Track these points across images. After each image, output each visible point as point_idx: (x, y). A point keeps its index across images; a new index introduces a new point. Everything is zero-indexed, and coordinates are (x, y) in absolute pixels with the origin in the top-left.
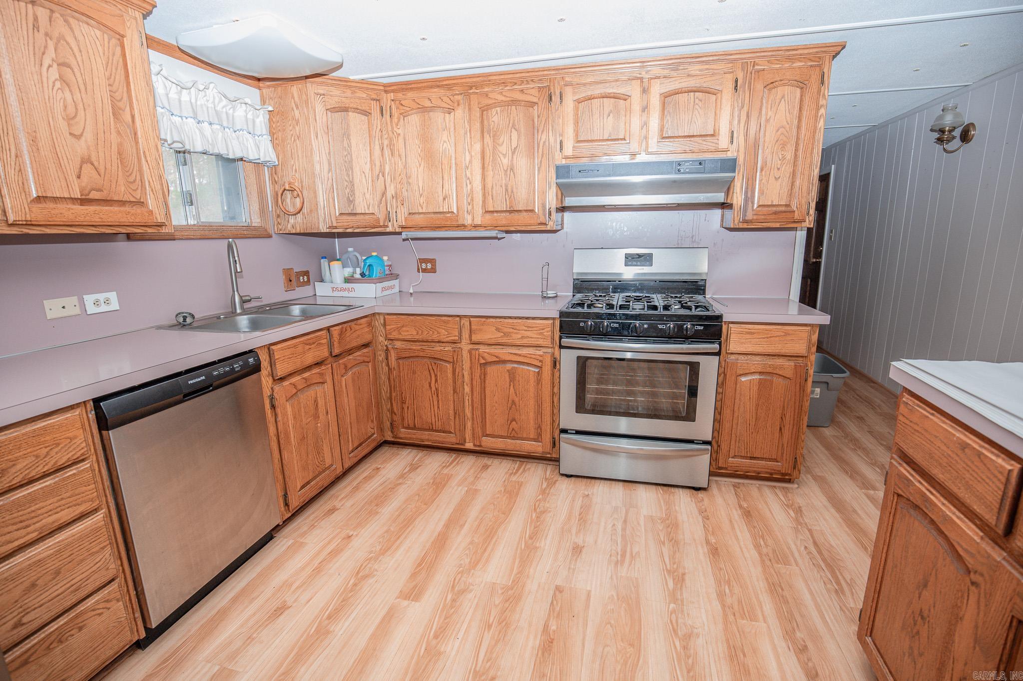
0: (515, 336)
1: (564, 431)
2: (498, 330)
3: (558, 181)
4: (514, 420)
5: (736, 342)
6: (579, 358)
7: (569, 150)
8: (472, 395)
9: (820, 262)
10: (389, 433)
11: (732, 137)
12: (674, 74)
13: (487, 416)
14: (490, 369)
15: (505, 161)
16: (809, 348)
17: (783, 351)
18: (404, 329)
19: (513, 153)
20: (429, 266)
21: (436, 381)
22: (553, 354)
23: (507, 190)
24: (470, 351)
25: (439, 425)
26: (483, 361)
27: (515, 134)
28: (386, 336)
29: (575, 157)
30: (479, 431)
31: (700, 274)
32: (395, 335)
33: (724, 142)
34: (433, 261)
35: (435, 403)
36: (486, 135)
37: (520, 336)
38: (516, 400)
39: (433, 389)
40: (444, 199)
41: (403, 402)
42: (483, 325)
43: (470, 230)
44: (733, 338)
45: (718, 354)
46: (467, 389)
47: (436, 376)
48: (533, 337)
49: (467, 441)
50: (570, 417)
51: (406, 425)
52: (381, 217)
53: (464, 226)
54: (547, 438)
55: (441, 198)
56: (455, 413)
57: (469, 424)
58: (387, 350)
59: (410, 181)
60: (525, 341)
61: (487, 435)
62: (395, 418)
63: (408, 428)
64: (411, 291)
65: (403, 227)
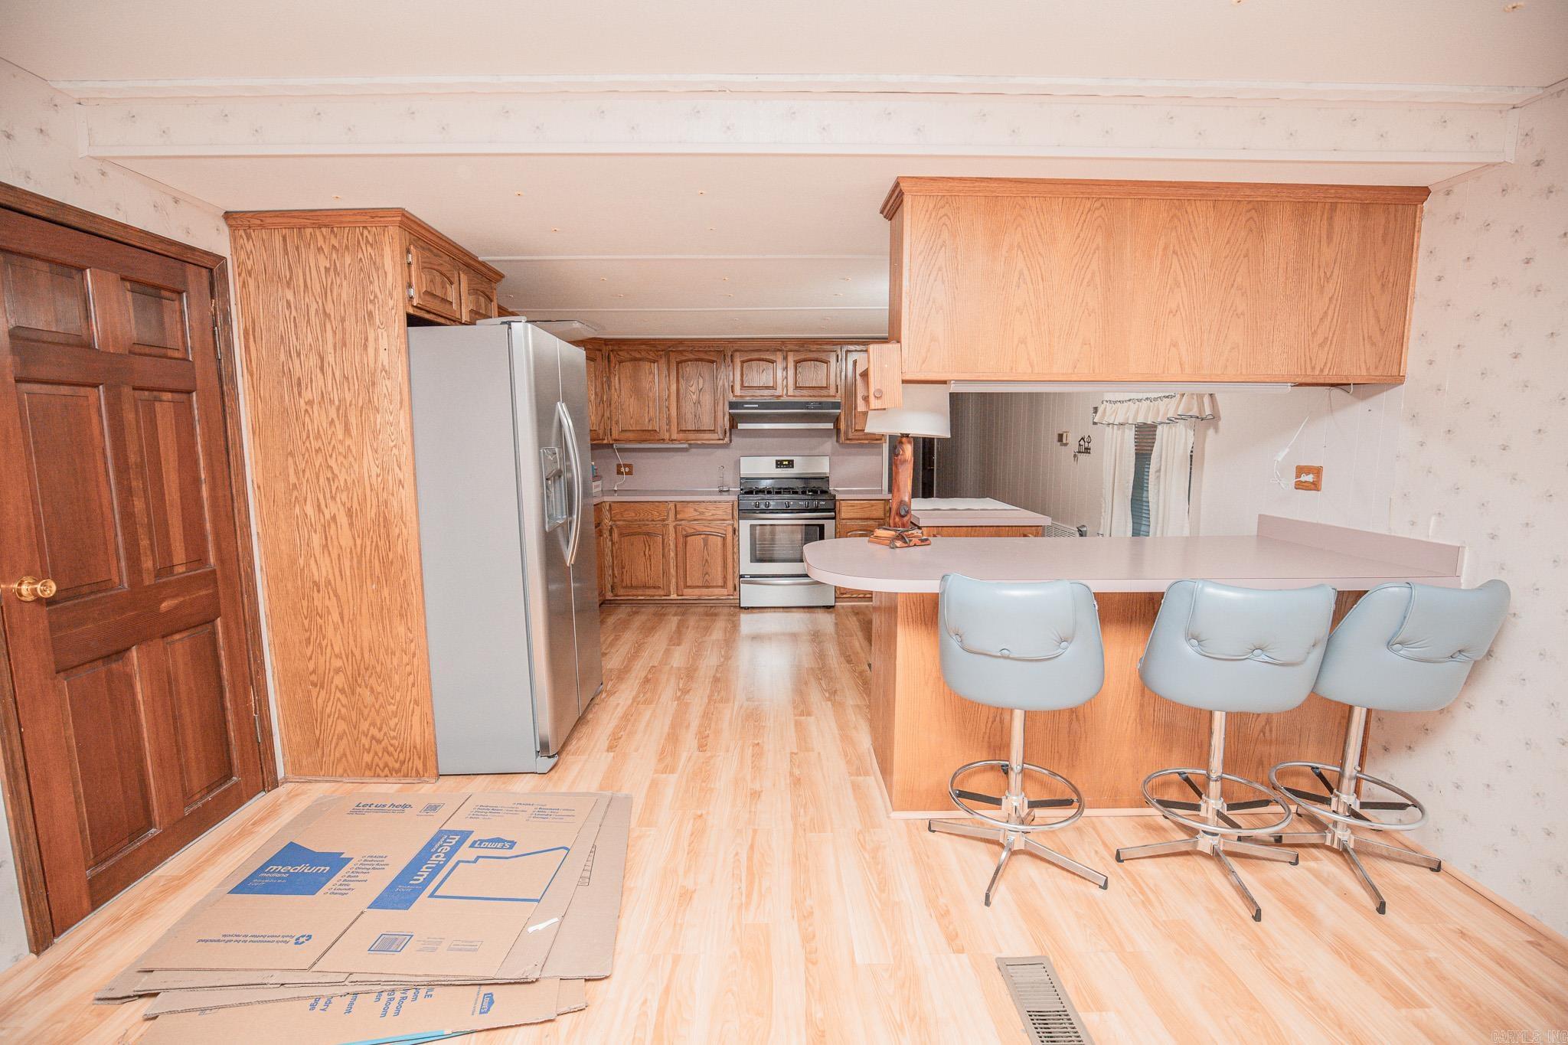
0: (707, 514)
1: (741, 576)
2: (695, 510)
3: (730, 411)
4: (707, 573)
5: (845, 512)
6: (751, 525)
7: (738, 391)
8: (677, 558)
9: (933, 469)
10: (610, 594)
11: (837, 389)
12: (801, 349)
13: (688, 573)
14: (689, 538)
15: (694, 397)
16: (885, 514)
17: (871, 516)
18: (626, 512)
19: (700, 392)
20: (627, 470)
21: (650, 549)
22: (733, 524)
23: (695, 416)
24: (675, 527)
25: (651, 583)
26: (684, 533)
27: (701, 381)
28: (611, 517)
29: (741, 396)
30: (682, 584)
31: (825, 473)
32: (619, 517)
33: (832, 391)
34: (630, 466)
35: (649, 566)
36: (680, 379)
37: (710, 514)
38: (709, 559)
39: (647, 555)
40: (649, 421)
41: (623, 568)
42: (685, 507)
43: (668, 443)
44: (843, 509)
45: (834, 518)
46: (672, 554)
47: (649, 546)
48: (720, 514)
49: (672, 593)
50: (747, 567)
51: (624, 584)
52: (601, 432)
53: (663, 440)
54: (730, 584)
55: (647, 420)
56: (664, 573)
57: (674, 581)
58: (611, 529)
59: (623, 407)
60: (715, 517)
61: (690, 587)
62: (616, 580)
63: (626, 587)
64: (616, 489)
65: (615, 440)
